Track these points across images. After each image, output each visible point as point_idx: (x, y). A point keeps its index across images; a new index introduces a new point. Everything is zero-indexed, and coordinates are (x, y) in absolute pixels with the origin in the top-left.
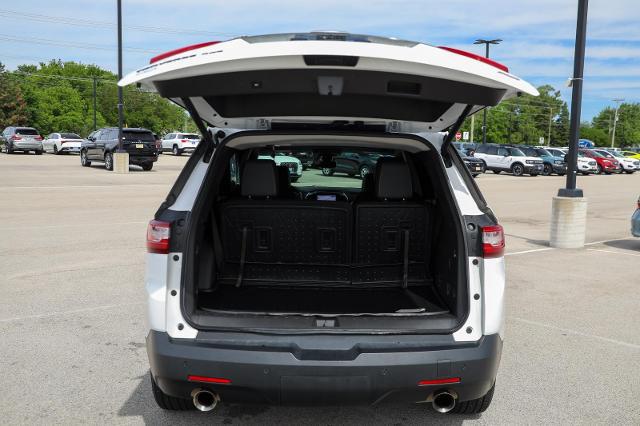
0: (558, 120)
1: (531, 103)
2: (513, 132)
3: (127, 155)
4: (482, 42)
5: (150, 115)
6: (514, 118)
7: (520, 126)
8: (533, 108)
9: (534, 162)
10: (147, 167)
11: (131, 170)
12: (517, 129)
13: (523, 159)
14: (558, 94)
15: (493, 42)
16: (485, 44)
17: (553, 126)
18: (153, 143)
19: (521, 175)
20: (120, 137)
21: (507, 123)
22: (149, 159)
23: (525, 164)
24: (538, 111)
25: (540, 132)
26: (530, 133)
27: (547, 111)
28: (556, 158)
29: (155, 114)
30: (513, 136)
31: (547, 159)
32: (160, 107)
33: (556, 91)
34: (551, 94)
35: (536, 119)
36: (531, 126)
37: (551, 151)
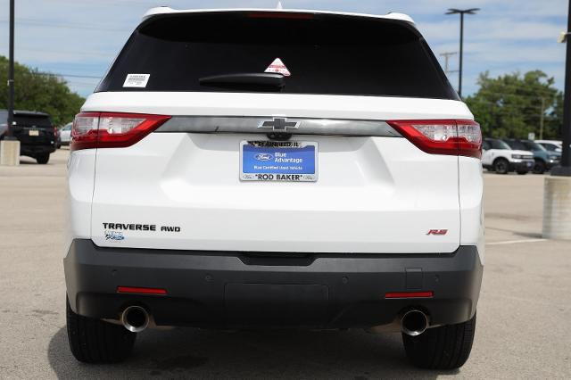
0: (553, 113)
1: (518, 92)
2: (495, 128)
3: (18, 143)
4: (456, 11)
5: (44, 105)
6: (495, 110)
7: (504, 121)
8: (521, 98)
9: (522, 157)
10: (43, 159)
11: (22, 162)
12: (499, 125)
13: (508, 153)
14: (551, 81)
15: (469, 12)
16: (459, 15)
17: (545, 121)
18: (50, 130)
19: (505, 173)
20: (10, 122)
21: (488, 117)
22: (45, 149)
23: (511, 160)
24: (526, 102)
25: (529, 128)
26: (516, 129)
27: (538, 103)
28: (550, 153)
29: (51, 104)
30: (495, 133)
31: (538, 154)
32: (58, 95)
33: (549, 77)
34: (543, 81)
35: (524, 111)
36: (518, 121)
37: (543, 145)
